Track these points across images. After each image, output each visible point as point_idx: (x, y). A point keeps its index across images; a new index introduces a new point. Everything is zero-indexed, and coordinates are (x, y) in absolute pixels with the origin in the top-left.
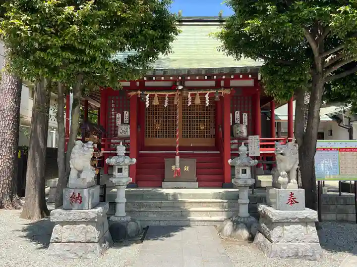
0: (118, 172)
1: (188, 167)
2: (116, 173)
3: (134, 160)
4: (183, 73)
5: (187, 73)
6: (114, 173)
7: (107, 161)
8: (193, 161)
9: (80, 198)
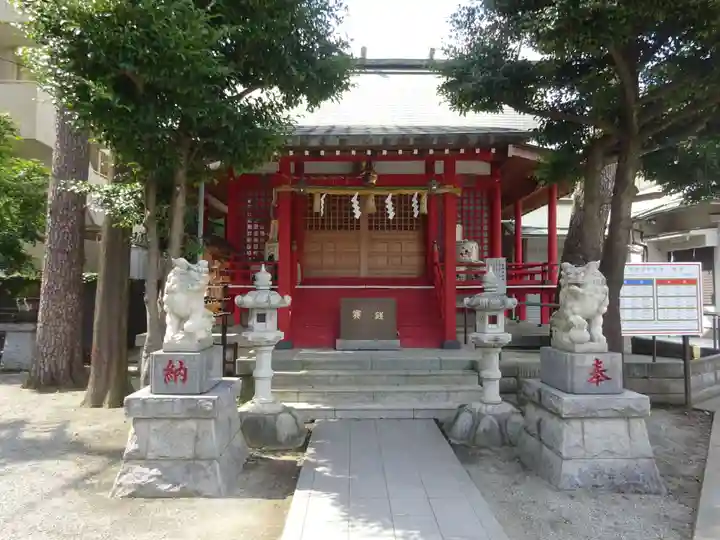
0: (258, 321)
1: (381, 314)
2: (253, 322)
3: (288, 300)
4: (374, 143)
5: (381, 143)
6: (250, 323)
7: (238, 299)
8: (391, 302)
9: (182, 371)
